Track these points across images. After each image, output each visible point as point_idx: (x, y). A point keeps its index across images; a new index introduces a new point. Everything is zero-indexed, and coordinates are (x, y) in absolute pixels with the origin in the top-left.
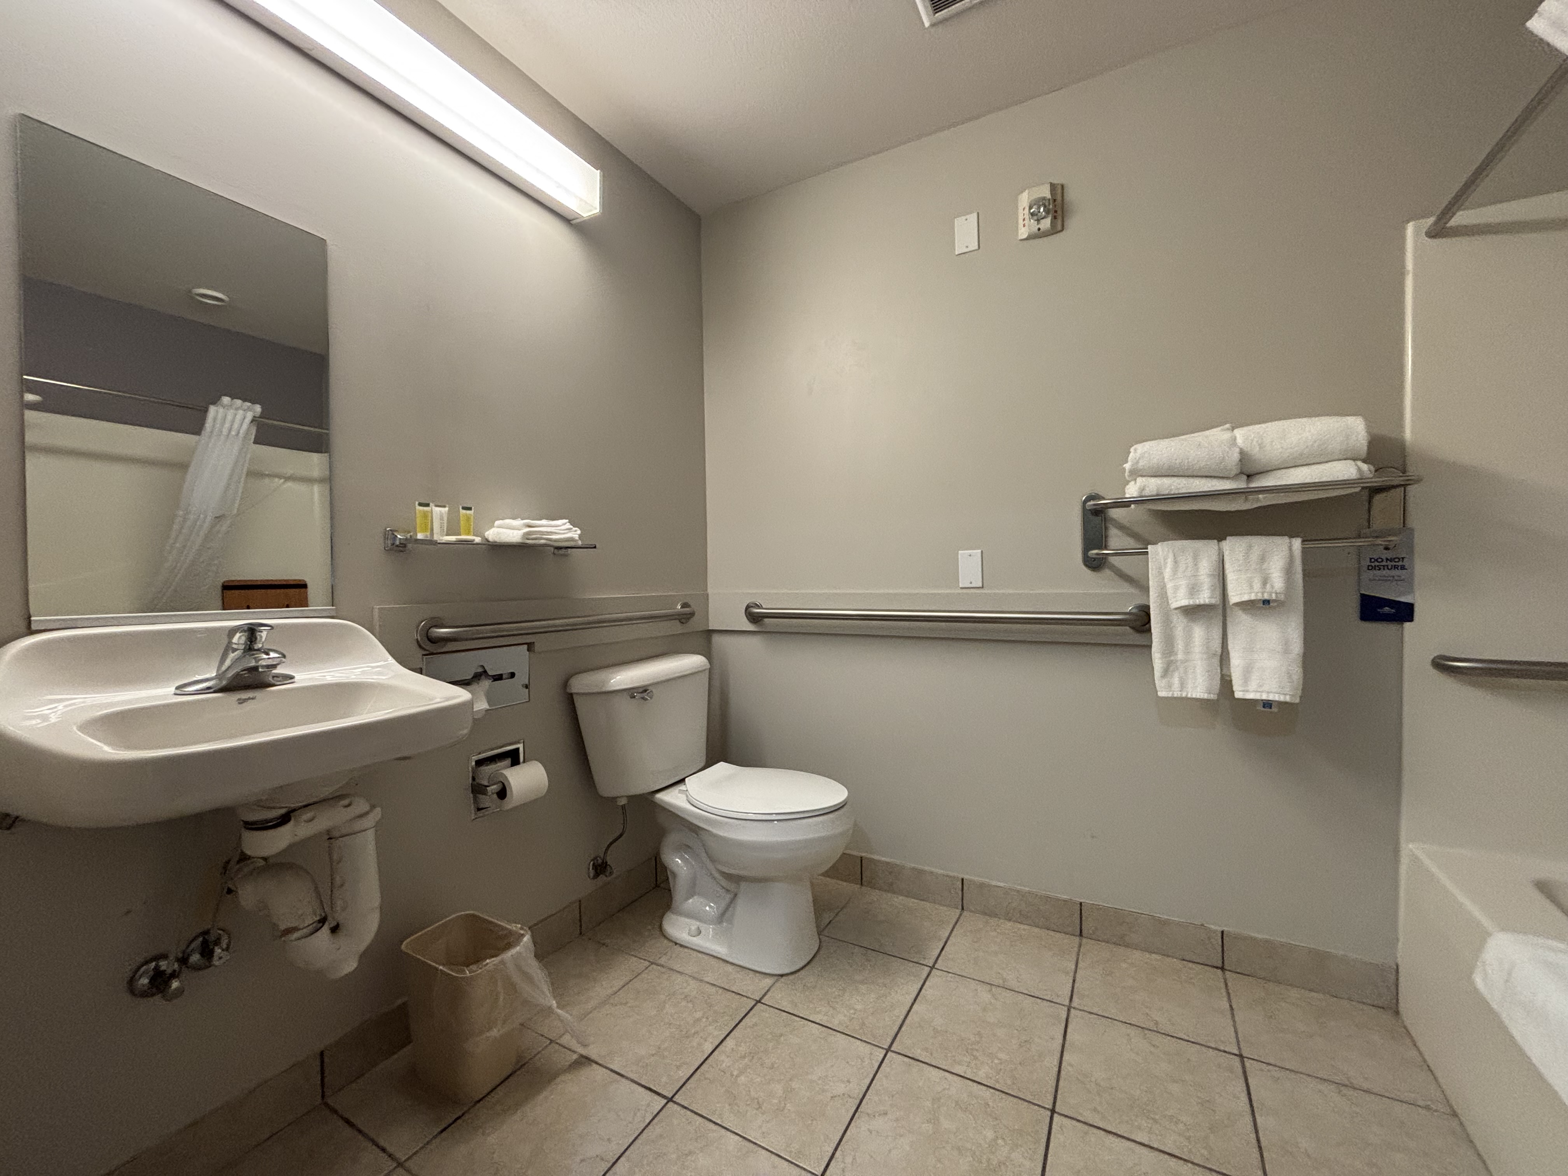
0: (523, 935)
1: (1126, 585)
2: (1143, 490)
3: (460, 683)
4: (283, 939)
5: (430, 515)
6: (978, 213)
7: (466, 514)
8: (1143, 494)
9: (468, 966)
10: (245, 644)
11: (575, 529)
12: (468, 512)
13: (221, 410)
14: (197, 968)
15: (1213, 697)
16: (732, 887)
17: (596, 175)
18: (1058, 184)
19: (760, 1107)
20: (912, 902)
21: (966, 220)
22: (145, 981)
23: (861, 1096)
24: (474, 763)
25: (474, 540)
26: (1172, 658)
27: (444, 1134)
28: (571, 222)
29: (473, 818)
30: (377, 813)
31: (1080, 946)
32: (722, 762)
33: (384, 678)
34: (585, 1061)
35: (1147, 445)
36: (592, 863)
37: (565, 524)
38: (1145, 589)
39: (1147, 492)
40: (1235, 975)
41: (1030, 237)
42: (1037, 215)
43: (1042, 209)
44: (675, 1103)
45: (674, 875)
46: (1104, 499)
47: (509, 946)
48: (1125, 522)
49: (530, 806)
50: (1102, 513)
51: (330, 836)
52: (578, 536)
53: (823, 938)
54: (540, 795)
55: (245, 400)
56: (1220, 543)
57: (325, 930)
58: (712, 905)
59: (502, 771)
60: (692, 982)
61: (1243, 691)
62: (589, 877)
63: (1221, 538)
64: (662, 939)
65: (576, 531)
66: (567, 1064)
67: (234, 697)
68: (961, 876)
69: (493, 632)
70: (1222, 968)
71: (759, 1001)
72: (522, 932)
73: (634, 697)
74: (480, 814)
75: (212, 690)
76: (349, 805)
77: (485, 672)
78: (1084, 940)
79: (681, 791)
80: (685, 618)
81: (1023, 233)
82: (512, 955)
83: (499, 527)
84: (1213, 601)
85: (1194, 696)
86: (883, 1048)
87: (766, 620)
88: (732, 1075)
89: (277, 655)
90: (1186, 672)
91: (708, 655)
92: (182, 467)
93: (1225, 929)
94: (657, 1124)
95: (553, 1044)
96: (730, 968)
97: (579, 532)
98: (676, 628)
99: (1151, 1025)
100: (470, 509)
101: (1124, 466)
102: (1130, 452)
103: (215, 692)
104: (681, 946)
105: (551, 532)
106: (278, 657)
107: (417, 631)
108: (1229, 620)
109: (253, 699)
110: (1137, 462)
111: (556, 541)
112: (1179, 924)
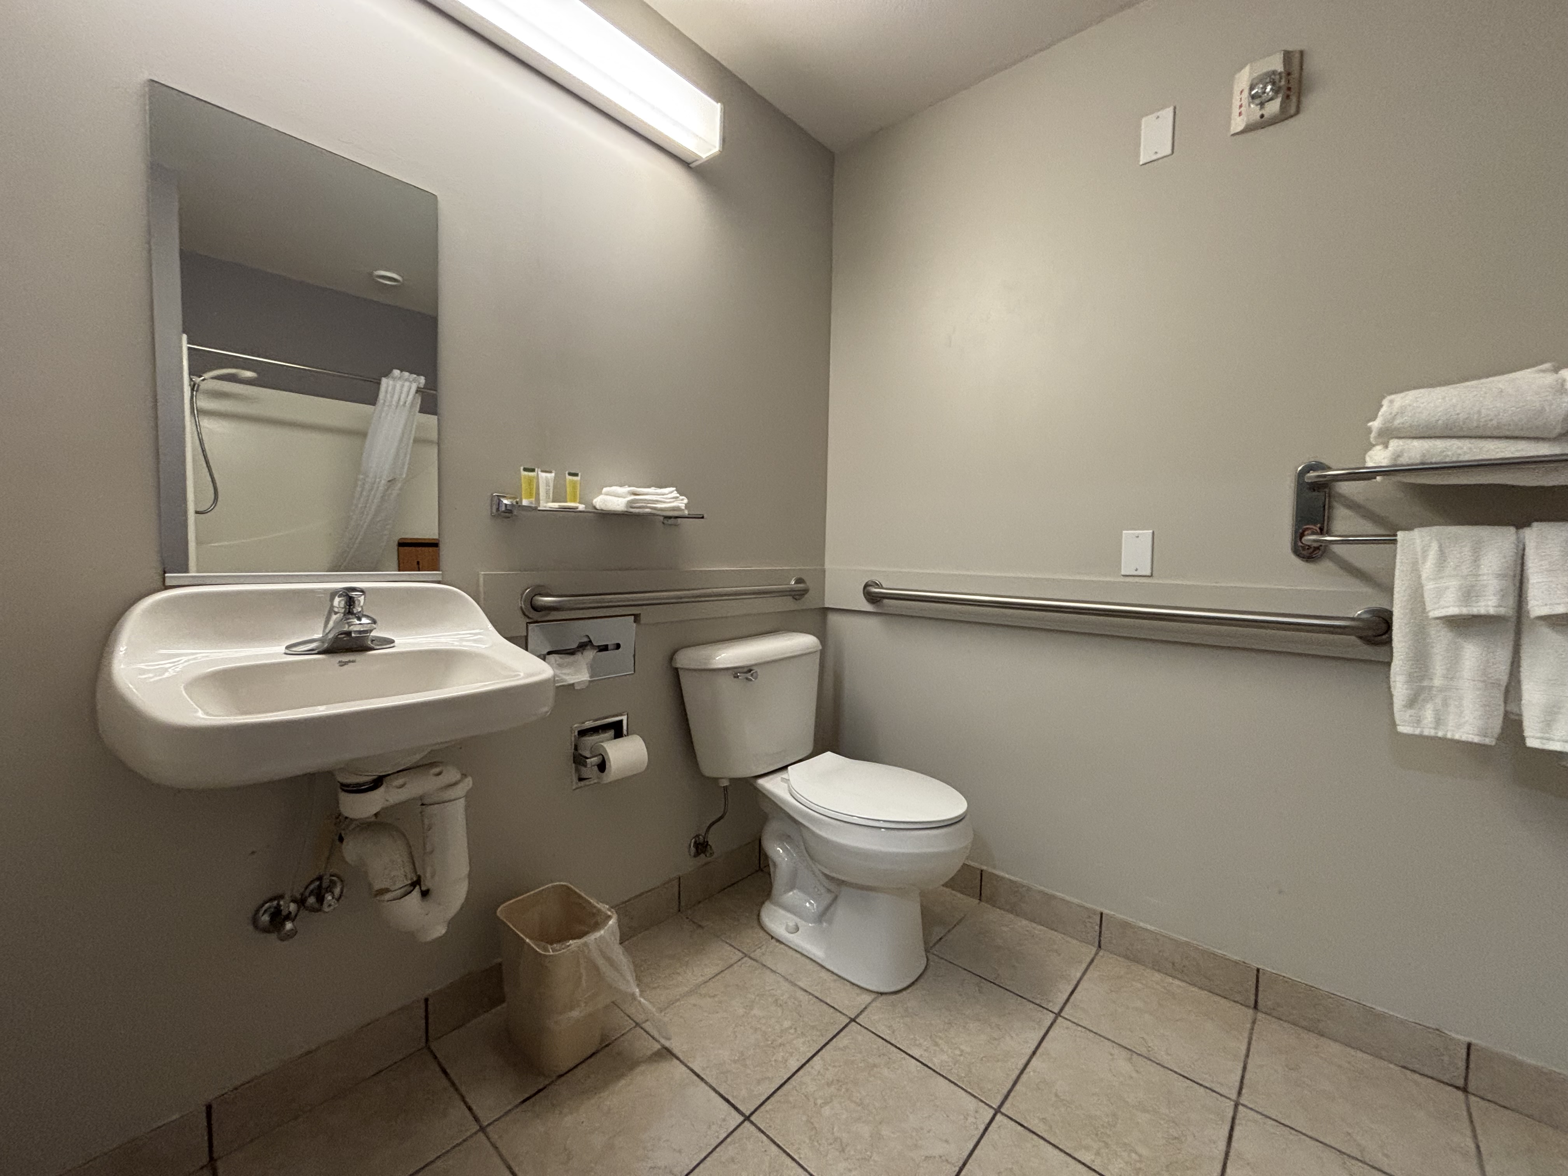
0: (609, 917)
1: (1351, 580)
2: (1399, 456)
3: (564, 652)
4: (378, 898)
5: (535, 481)
6: (1175, 108)
7: (573, 480)
8: (1399, 462)
9: (551, 944)
10: (345, 607)
11: (682, 497)
12: (575, 478)
13: (391, 382)
14: (313, 910)
15: (1487, 741)
16: (832, 887)
17: (718, 106)
18: (1295, 51)
19: (843, 1151)
20: (1038, 929)
21: (1158, 117)
22: (266, 918)
23: (960, 1164)
24: (576, 733)
25: (577, 508)
26: (1425, 683)
27: (523, 1106)
28: (691, 165)
29: (574, 788)
30: (468, 782)
31: (1254, 1022)
32: (829, 753)
33: (484, 646)
34: (666, 1053)
35: (1411, 395)
36: (693, 841)
37: (672, 492)
38: (1388, 590)
39: (1404, 460)
40: (1482, 1103)
41: (1249, 129)
42: (1260, 97)
43: (1269, 88)
44: (752, 1123)
45: (775, 865)
46: (1330, 469)
47: (596, 926)
48: (1359, 499)
49: (628, 781)
50: (1326, 487)
51: (423, 803)
52: (684, 505)
53: (931, 957)
54: (640, 771)
55: (411, 373)
56: (1521, 531)
57: (416, 893)
58: (813, 902)
59: (602, 744)
60: (786, 986)
61: (1542, 738)
62: (690, 855)
63: (1522, 523)
64: (758, 930)
65: (682, 500)
66: (649, 1053)
67: (336, 659)
68: (1100, 909)
69: (597, 602)
70: (1465, 1090)
71: (853, 1020)
72: (609, 913)
73: (738, 677)
74: (582, 783)
75: (316, 652)
76: (439, 774)
77: (590, 641)
78: (1260, 1016)
79: (783, 779)
80: (798, 594)
81: (1238, 124)
82: (596, 939)
83: (607, 494)
84: (1502, 611)
85: (1457, 737)
86: (991, 1107)
87: (886, 601)
88: (815, 1104)
89: (368, 621)
90: (1445, 703)
91: (822, 634)
92: (362, 435)
93: (1474, 1041)
94: (730, 1144)
95: (638, 1028)
96: (824, 974)
97: (686, 501)
98: (788, 604)
99: (1355, 1153)
100: (576, 475)
101: (1370, 424)
102: (1381, 406)
103: (319, 653)
104: (778, 941)
105: (657, 501)
106: (369, 623)
107: (522, 598)
108: (1525, 641)
109: (353, 662)
110: (1394, 418)
111: (662, 510)
112: (1402, 1022)
